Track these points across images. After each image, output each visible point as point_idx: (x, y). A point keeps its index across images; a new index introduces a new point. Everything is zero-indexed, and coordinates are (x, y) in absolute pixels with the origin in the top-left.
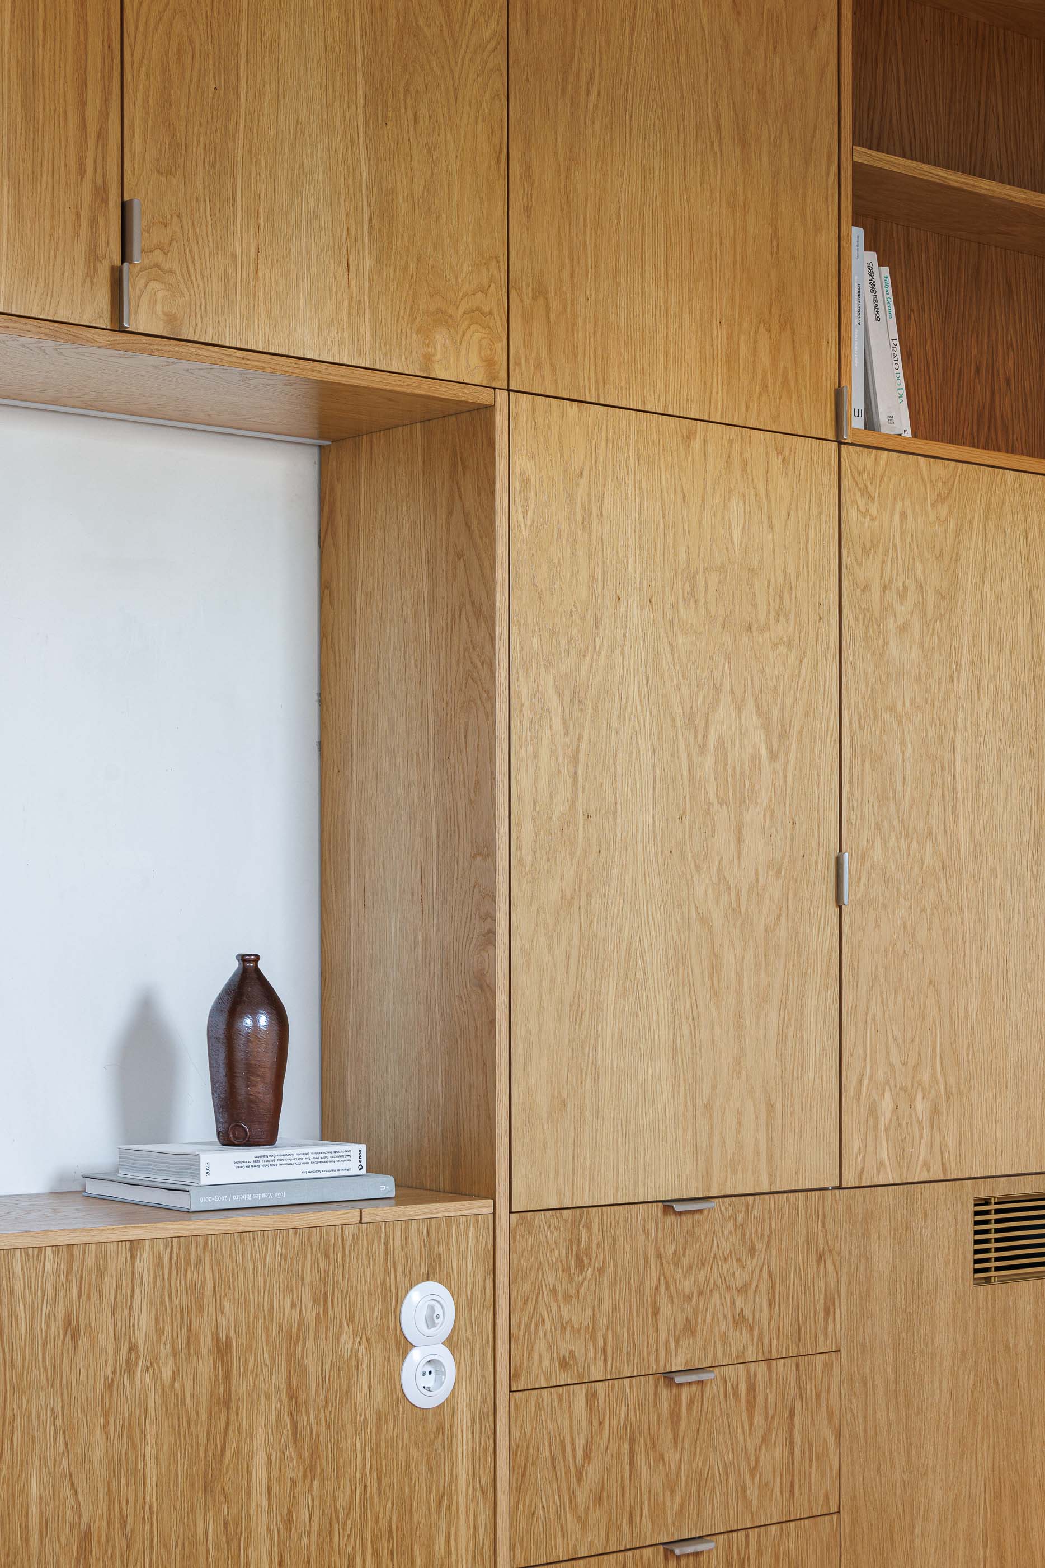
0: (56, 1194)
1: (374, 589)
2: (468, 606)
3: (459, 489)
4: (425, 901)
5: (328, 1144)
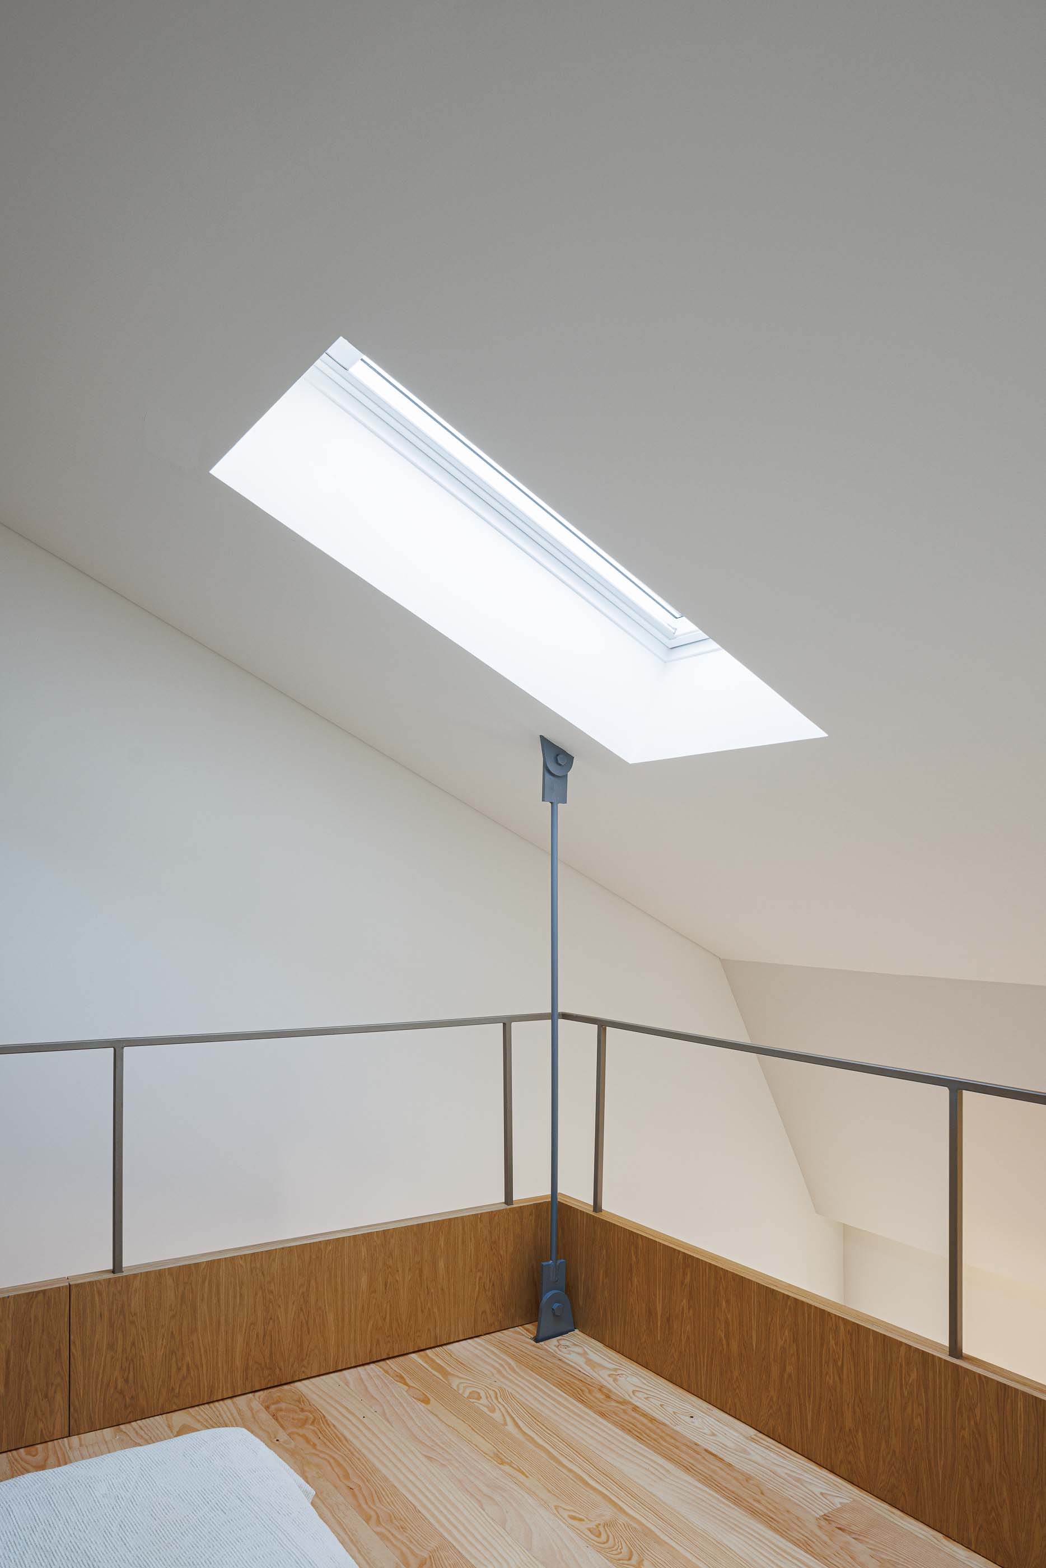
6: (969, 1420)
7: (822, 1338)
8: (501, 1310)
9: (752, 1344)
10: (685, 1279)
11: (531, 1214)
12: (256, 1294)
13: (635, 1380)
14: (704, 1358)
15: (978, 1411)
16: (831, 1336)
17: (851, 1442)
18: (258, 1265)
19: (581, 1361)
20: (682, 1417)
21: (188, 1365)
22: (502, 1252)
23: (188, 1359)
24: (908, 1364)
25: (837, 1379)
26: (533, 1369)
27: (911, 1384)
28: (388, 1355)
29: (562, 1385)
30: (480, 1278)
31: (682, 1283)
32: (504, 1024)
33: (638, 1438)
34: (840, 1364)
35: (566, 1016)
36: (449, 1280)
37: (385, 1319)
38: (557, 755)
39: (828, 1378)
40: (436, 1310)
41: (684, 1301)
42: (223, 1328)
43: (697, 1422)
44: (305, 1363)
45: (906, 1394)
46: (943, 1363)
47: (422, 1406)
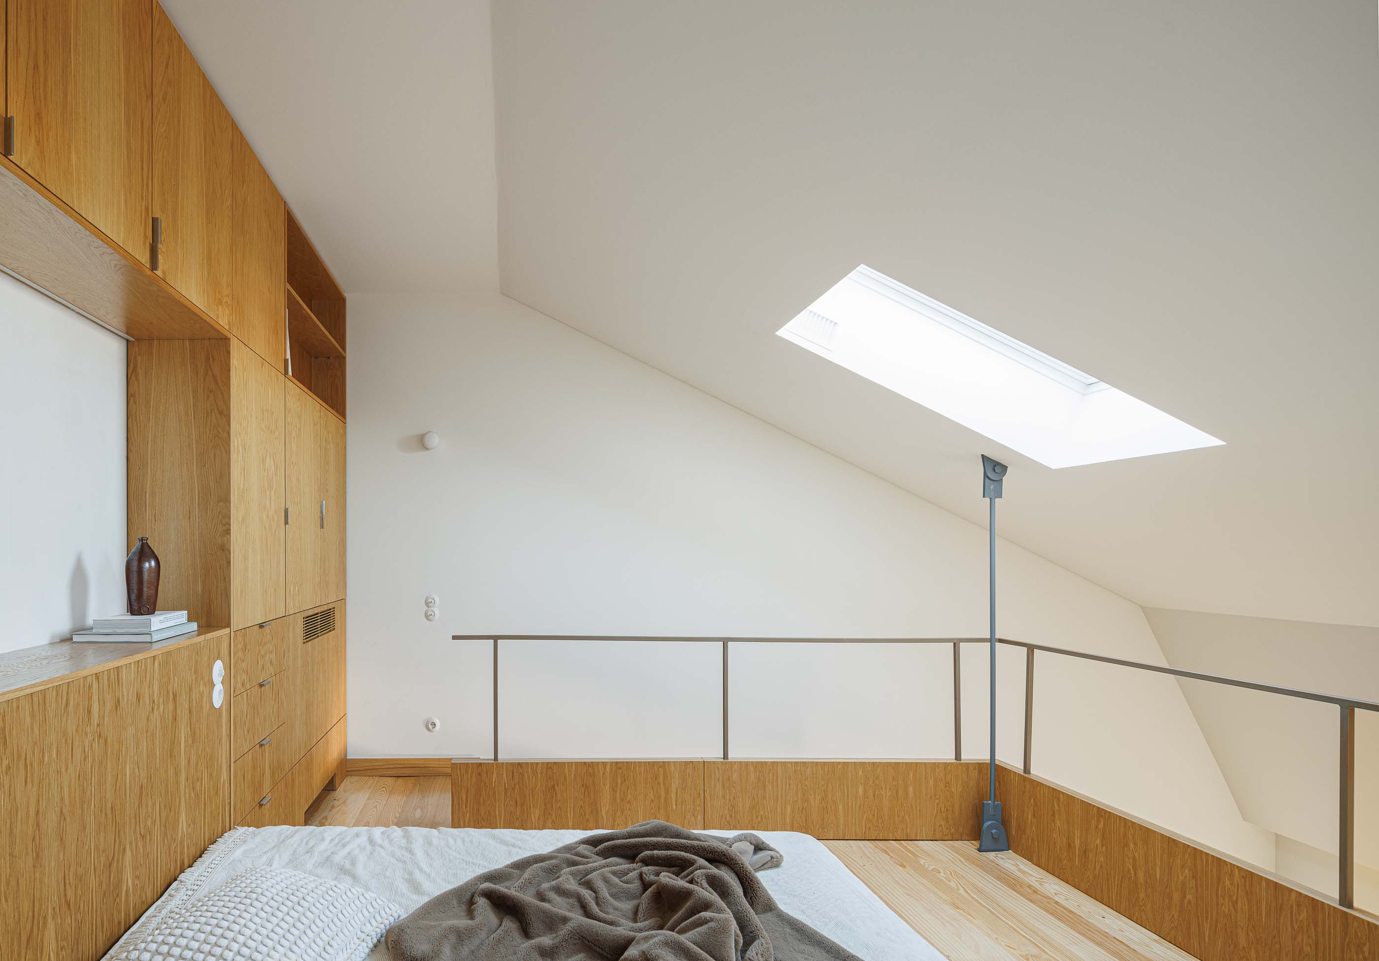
0: (52, 644)
1: (161, 399)
2: (216, 411)
3: (210, 367)
4: (191, 518)
5: (170, 613)
6: (1357, 954)
7: (1219, 879)
8: (953, 827)
9: (1156, 875)
10: (1099, 825)
11: (975, 769)
12: (798, 785)
13: (1056, 887)
14: (1115, 881)
15: (1366, 949)
16: (1226, 877)
17: (1244, 956)
18: (799, 769)
19: (1013, 869)
20: (1096, 916)
21: (761, 816)
22: (953, 790)
23: (762, 813)
24: (1299, 906)
25: (1232, 908)
26: (977, 865)
27: (1302, 921)
28: (876, 838)
29: (999, 878)
30: (938, 804)
31: (1097, 827)
32: (954, 644)
33: (1058, 919)
34: (1235, 898)
35: (1001, 641)
36: (916, 801)
37: (874, 815)
38: (995, 466)
39: (1223, 907)
40: (907, 817)
41: (1098, 840)
42: (780, 800)
43: (1107, 921)
44: (826, 830)
45: (1296, 928)
46: (1332, 910)
47: (901, 868)
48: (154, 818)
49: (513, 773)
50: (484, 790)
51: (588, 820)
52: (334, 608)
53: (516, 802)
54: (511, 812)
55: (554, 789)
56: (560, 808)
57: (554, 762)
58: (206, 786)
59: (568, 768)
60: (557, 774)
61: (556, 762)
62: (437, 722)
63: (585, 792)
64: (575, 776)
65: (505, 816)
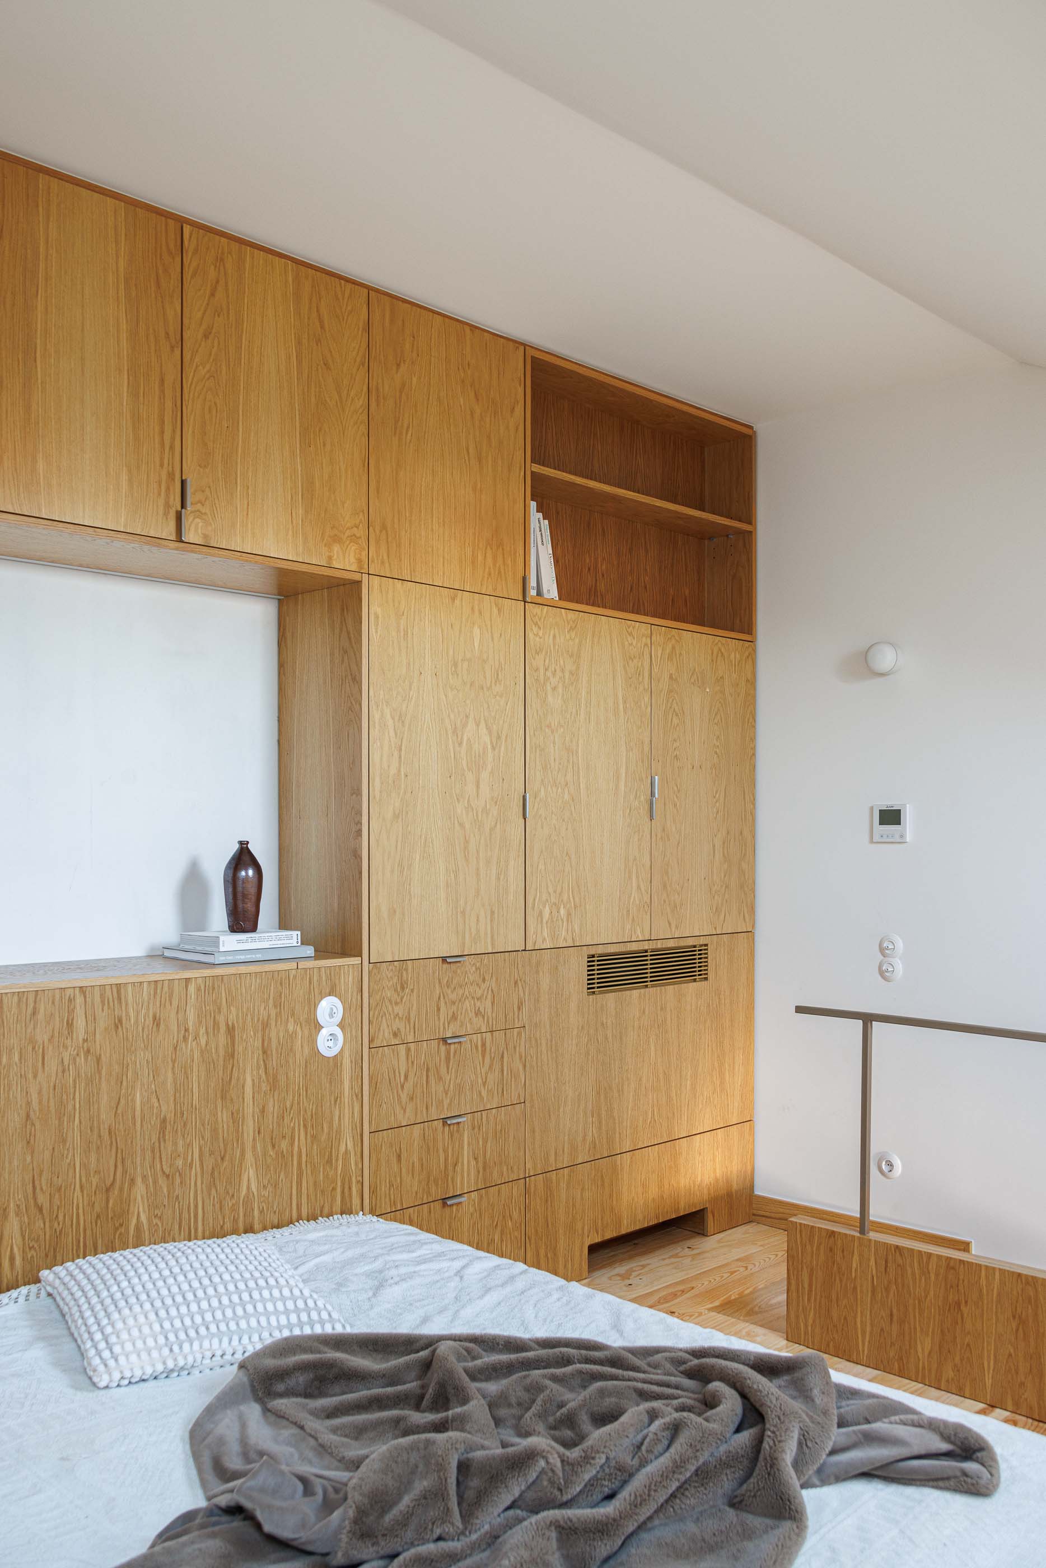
0: (150, 956)
2: (350, 677)
3: (345, 620)
4: (329, 815)
48: (189, 1161)
49: (886, 1262)
50: (838, 1281)
51: (1022, 1384)
52: (706, 945)
53: (891, 1315)
54: (882, 1330)
55: (959, 1307)
56: (968, 1345)
57: (960, 1260)
58: (304, 1151)
59: (987, 1277)
60: (966, 1281)
61: (963, 1261)
62: (898, 1164)
63: (1017, 1330)
64: (999, 1295)
65: (871, 1333)
